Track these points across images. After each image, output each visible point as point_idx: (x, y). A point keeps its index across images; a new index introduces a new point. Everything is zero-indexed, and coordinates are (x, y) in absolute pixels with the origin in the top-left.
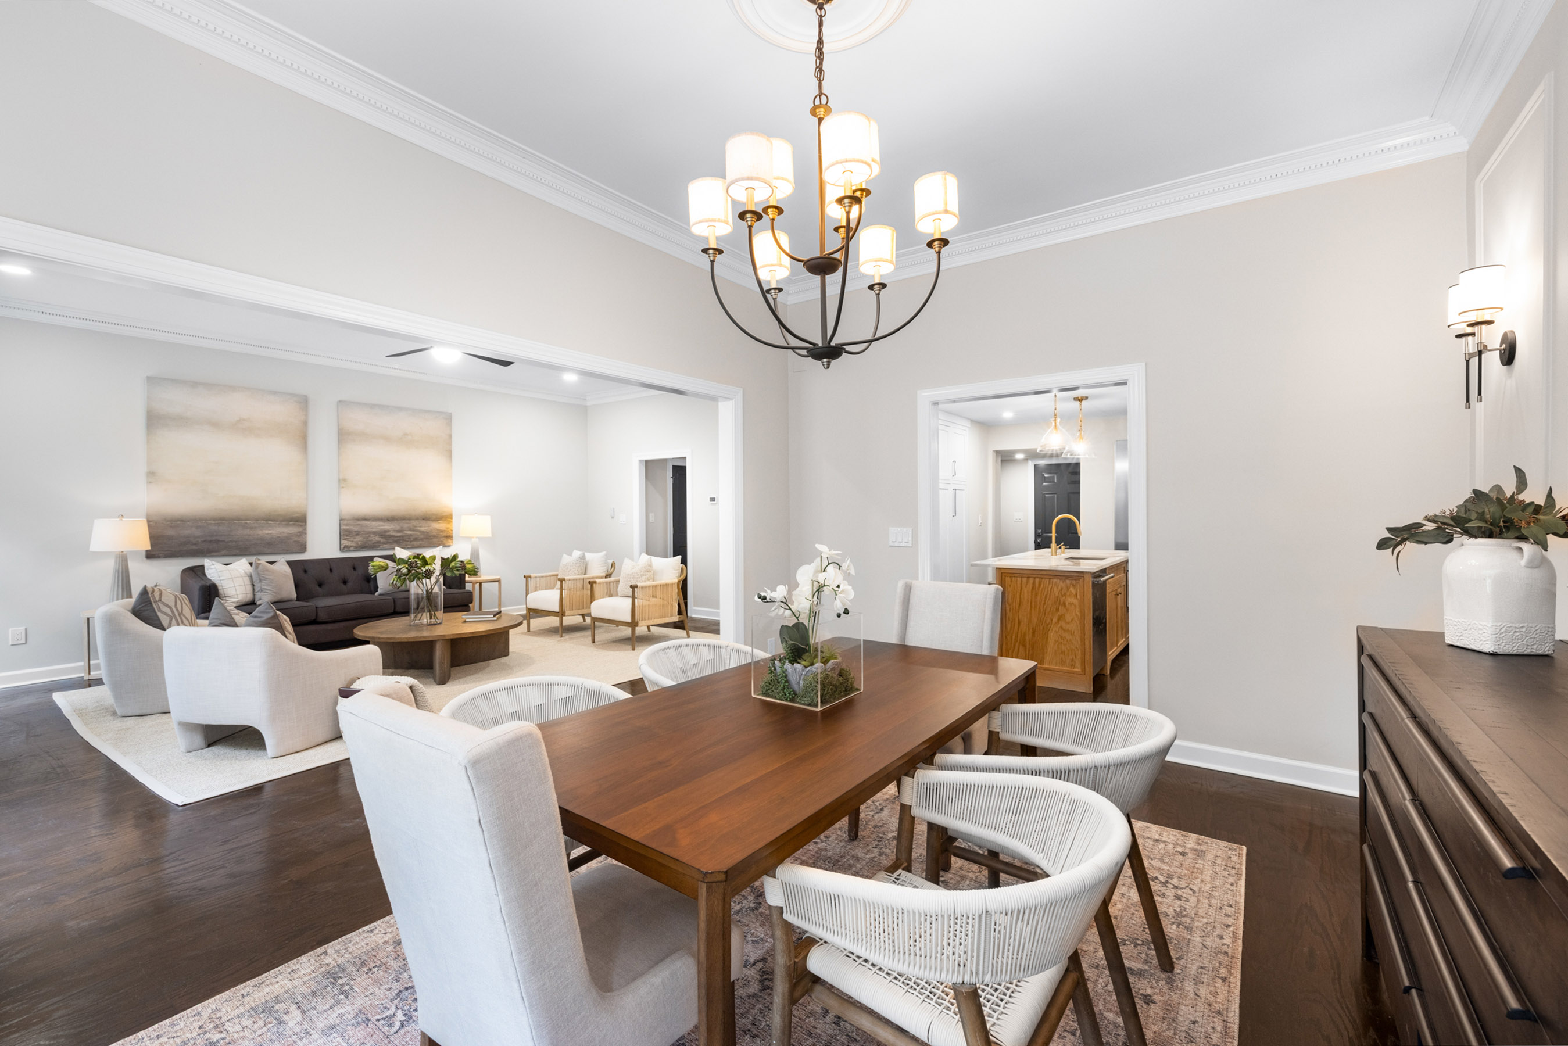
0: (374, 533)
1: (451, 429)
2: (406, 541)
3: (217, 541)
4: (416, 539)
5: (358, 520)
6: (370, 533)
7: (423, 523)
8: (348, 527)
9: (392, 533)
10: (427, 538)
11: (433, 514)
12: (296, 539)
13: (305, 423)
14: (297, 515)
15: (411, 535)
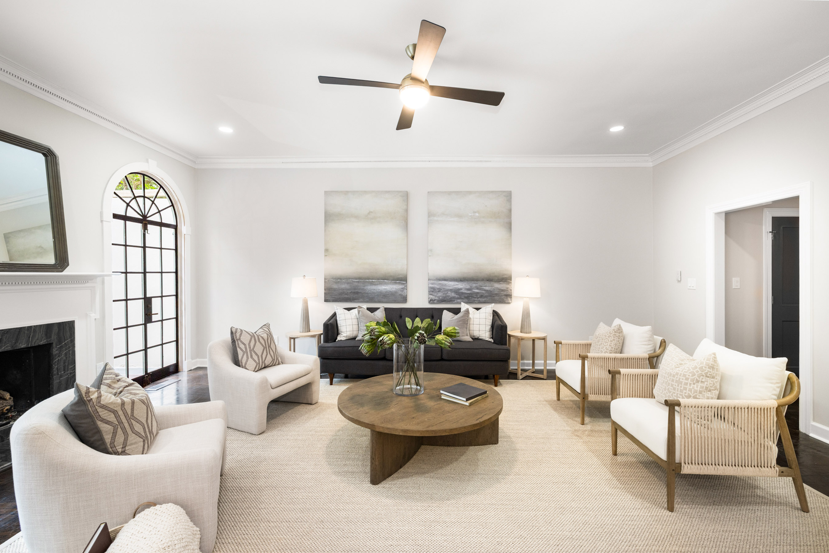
0: (451, 290)
1: (511, 205)
2: (474, 297)
3: (357, 293)
4: (482, 296)
5: (440, 280)
6: (448, 290)
7: (487, 284)
8: (433, 286)
9: (463, 291)
10: (490, 296)
11: (496, 276)
12: (400, 293)
13: (407, 211)
14: (401, 276)
15: (478, 293)
